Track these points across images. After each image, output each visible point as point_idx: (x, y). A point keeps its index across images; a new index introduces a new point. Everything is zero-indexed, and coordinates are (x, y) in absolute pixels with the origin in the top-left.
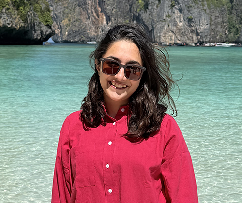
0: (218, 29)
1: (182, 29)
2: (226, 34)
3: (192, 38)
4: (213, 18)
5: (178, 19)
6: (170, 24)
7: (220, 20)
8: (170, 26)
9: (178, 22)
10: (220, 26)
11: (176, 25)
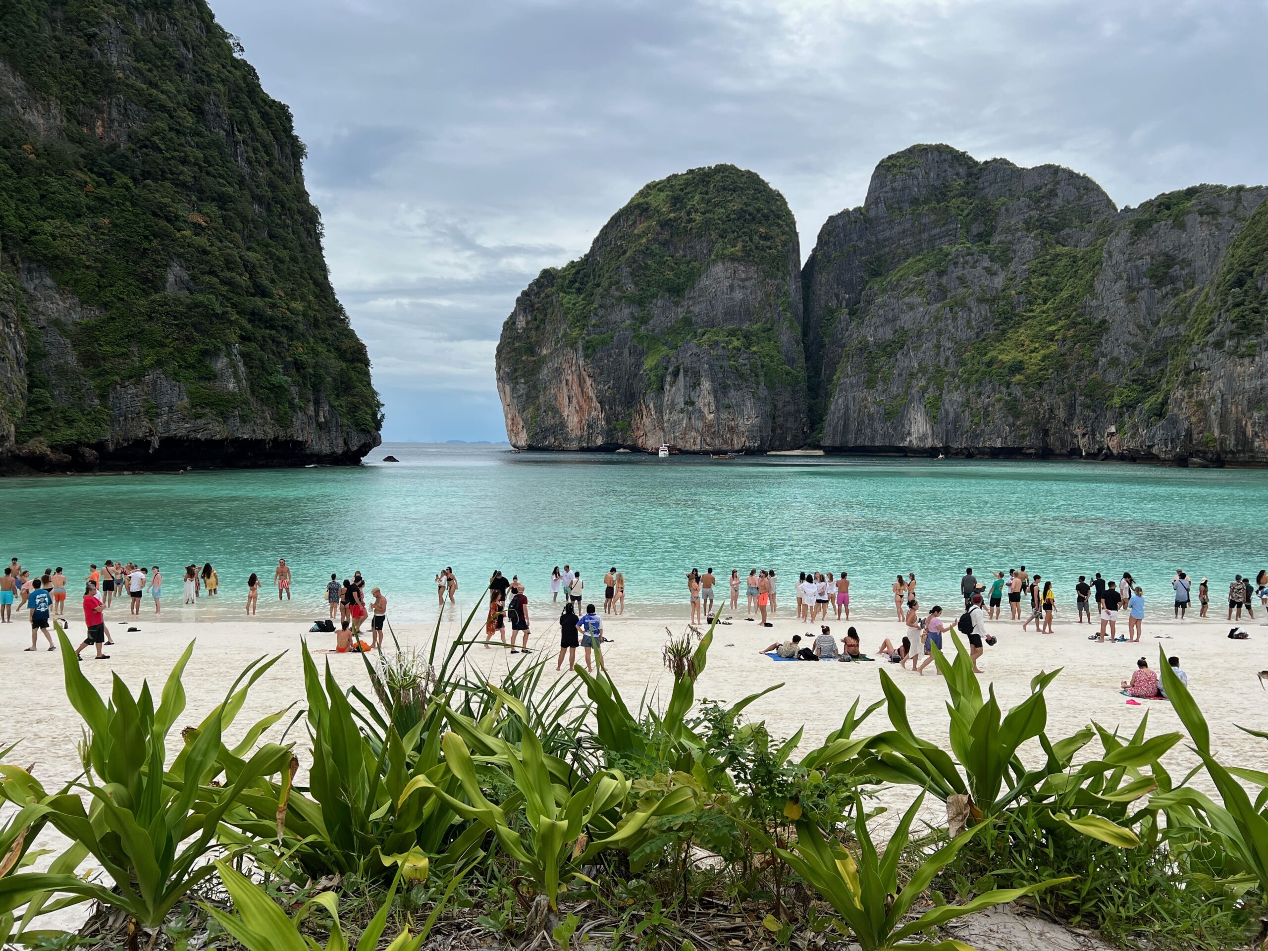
0: (789, 425)
1: (711, 426)
2: (804, 433)
3: (732, 440)
4: (780, 405)
5: (707, 408)
6: (693, 417)
7: (791, 408)
8: (693, 421)
9: (706, 412)
10: (791, 419)
11: (702, 417)
